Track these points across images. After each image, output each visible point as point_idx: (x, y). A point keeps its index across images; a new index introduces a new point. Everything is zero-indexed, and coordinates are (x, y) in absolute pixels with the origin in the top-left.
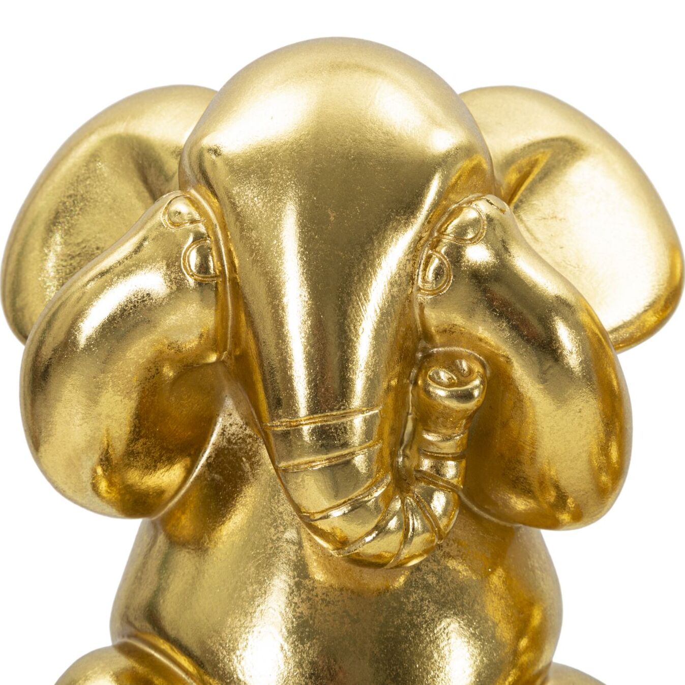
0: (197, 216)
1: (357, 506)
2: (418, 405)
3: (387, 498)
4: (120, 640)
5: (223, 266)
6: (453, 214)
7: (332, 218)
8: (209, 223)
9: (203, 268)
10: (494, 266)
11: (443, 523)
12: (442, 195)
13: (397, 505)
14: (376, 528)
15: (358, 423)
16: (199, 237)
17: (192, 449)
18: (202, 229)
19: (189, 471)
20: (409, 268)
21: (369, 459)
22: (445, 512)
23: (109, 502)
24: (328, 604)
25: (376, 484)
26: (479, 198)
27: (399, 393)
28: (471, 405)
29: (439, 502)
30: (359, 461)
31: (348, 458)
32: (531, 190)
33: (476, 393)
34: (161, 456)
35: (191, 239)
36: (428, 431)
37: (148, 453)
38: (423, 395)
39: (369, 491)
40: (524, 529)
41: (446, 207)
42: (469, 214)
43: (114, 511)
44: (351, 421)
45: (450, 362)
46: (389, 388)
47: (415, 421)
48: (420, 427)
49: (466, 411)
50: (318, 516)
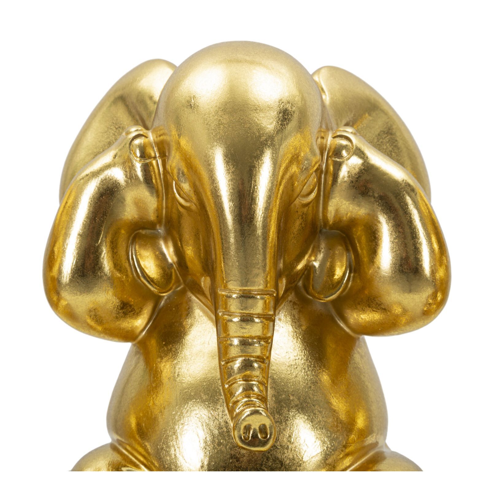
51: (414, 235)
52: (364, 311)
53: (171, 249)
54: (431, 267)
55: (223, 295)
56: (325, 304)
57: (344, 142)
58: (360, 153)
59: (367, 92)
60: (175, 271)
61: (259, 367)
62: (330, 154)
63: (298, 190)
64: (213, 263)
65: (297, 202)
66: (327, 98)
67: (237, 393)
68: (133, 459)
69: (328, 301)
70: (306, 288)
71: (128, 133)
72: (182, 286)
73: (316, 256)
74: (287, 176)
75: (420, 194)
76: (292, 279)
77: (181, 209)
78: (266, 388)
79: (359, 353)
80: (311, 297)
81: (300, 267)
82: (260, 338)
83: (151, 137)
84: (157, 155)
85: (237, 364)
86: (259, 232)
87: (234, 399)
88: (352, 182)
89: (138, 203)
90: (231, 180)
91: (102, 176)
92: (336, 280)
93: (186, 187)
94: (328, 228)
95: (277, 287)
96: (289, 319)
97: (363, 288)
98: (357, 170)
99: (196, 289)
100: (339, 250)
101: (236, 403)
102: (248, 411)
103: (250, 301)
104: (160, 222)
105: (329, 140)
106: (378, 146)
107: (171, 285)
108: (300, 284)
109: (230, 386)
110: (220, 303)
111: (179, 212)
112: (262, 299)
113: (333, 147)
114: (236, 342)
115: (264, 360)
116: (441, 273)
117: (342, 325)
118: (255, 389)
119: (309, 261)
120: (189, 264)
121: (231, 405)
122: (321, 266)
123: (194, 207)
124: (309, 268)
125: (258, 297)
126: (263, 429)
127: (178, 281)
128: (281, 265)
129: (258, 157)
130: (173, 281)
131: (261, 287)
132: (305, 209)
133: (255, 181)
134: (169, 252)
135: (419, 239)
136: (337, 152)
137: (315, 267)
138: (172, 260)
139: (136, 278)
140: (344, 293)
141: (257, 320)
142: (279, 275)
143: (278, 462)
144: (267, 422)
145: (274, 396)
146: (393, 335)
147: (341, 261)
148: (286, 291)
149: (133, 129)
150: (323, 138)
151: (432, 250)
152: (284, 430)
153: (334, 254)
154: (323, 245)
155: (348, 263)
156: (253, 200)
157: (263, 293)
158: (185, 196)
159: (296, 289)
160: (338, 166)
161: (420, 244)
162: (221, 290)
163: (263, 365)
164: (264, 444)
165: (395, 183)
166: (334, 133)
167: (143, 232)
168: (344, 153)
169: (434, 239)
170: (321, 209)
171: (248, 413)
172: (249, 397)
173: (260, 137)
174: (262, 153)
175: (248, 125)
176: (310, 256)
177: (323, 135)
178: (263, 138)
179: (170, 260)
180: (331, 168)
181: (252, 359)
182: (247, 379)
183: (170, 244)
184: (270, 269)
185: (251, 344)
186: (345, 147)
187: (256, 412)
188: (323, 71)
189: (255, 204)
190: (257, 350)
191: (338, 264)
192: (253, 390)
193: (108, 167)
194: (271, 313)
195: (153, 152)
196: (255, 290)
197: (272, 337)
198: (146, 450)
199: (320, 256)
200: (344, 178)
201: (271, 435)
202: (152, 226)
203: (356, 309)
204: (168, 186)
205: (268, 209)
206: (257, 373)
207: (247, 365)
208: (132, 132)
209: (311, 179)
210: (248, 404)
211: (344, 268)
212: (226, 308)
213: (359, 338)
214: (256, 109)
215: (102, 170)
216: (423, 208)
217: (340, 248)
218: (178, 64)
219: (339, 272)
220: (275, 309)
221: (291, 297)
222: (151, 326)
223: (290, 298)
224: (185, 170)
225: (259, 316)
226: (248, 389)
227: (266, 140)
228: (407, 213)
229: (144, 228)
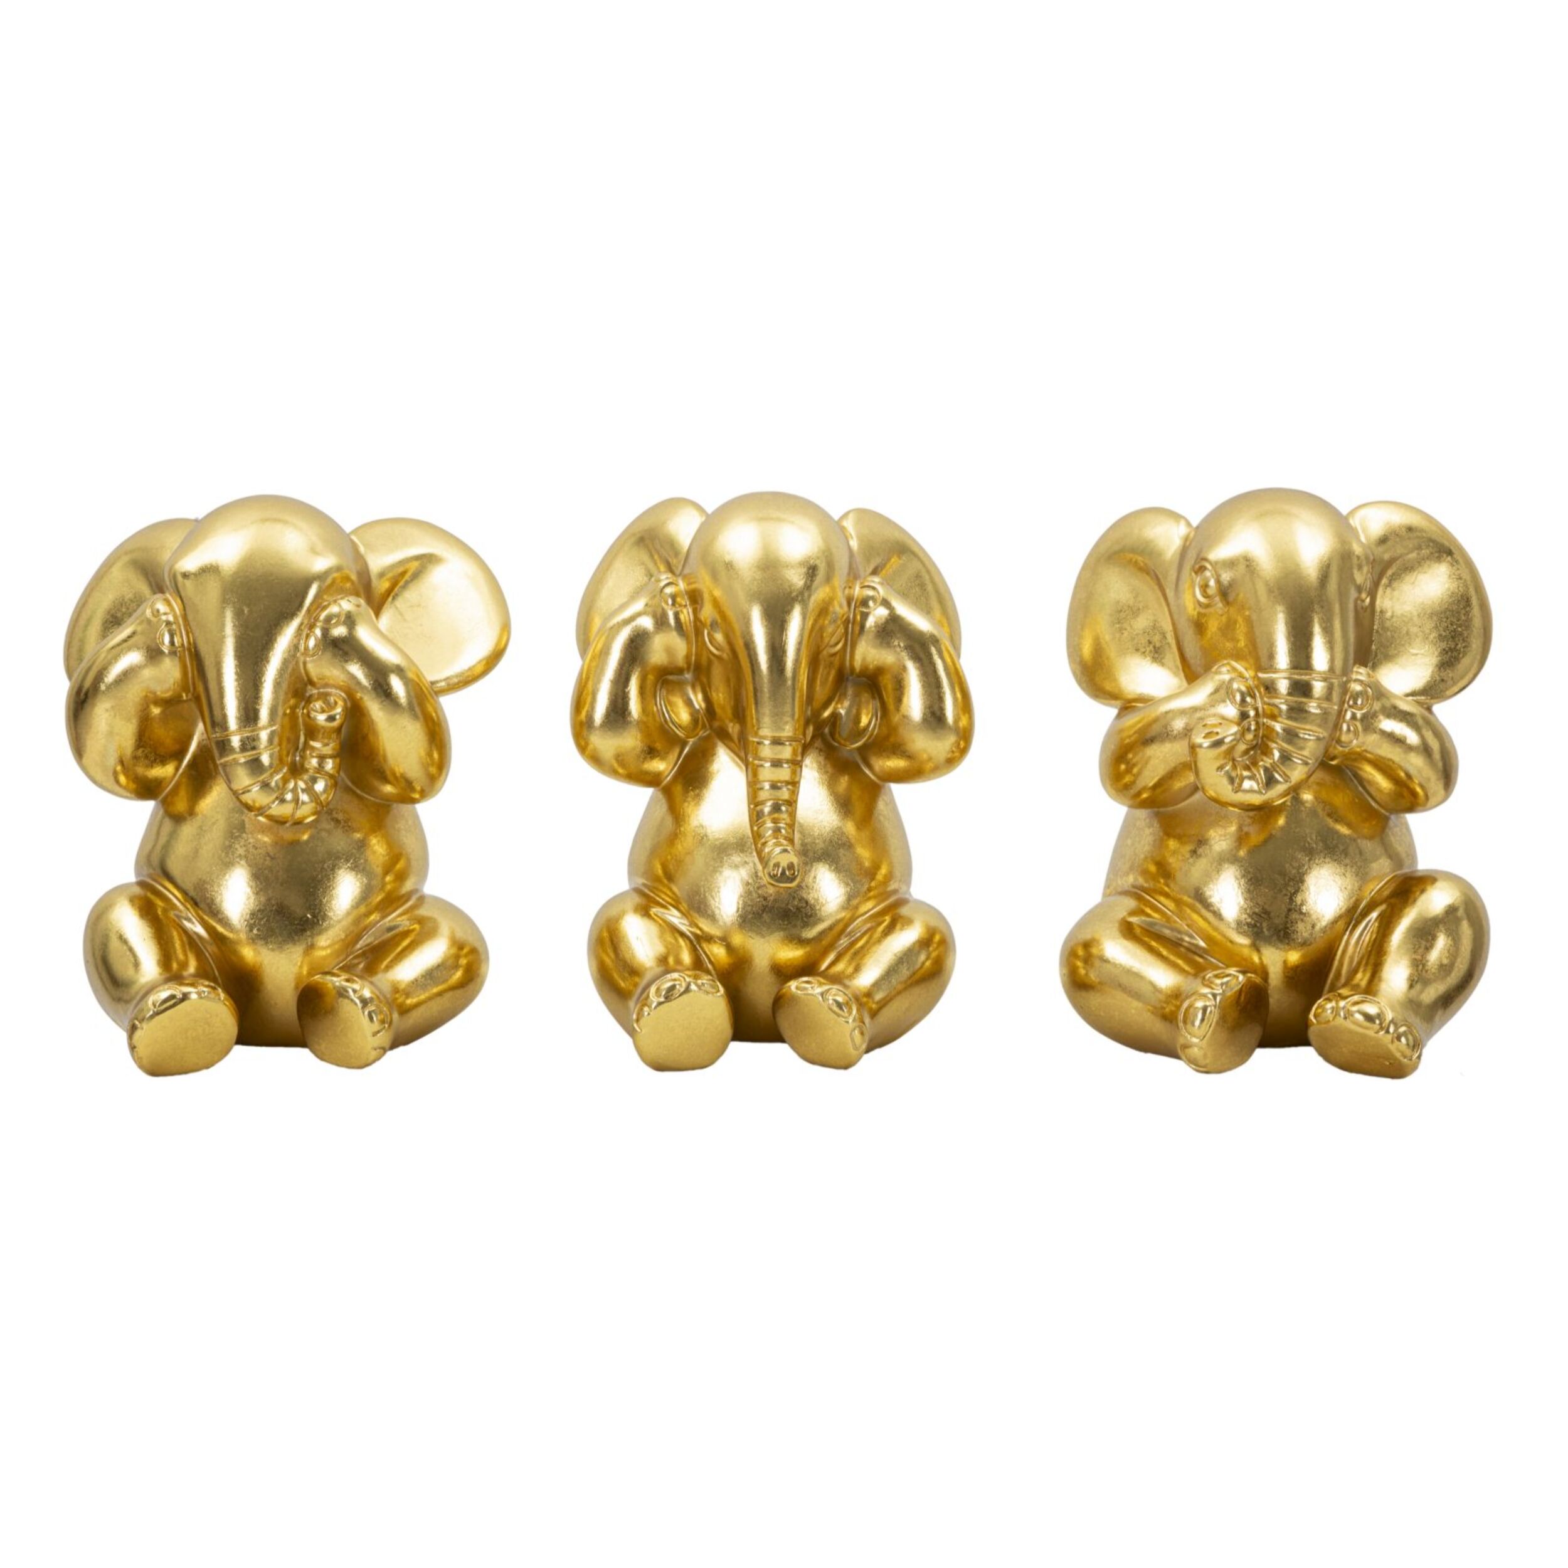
0: (168, 610)
1: (265, 785)
2: (306, 725)
3: (285, 781)
4: (139, 879)
5: (183, 640)
6: (325, 608)
7: (246, 612)
8: (175, 616)
9: (172, 643)
10: (346, 637)
11: (323, 798)
12: (317, 596)
13: (291, 785)
14: (277, 798)
15: (264, 736)
16: (168, 623)
17: (179, 755)
18: (171, 618)
19: (177, 769)
20: (295, 641)
21: (271, 756)
22: (325, 791)
23: (125, 788)
24: (256, 849)
25: (276, 772)
26: (342, 598)
27: (293, 717)
28: (335, 724)
29: (320, 786)
30: (265, 759)
31: (256, 756)
32: (405, 587)
33: (338, 717)
34: (155, 760)
35: (164, 624)
36: (313, 740)
37: (146, 757)
38: (307, 719)
39: (272, 776)
40: (395, 805)
41: (321, 603)
42: (334, 609)
43: (133, 796)
44: (258, 735)
45: (324, 697)
46: (285, 714)
47: (306, 736)
48: (308, 739)
49: (333, 727)
50: (241, 792)
51: (938, 685)
52: (888, 758)
53: (700, 696)
54: (954, 716)
55: (754, 742)
56: (850, 751)
57: (871, 593)
58: (886, 603)
59: (897, 535)
60: (702, 716)
61: (787, 811)
62: (858, 604)
63: (826, 640)
64: (744, 710)
65: (825, 652)
66: (854, 544)
67: (767, 835)
68: (661, 901)
69: (854, 748)
70: (832, 734)
71: (659, 581)
72: (707, 733)
73: (842, 704)
74: (817, 628)
75: (945, 644)
76: (819, 726)
77: (712, 657)
78: (793, 831)
79: (883, 800)
80: (836, 744)
81: (826, 714)
82: (787, 783)
83: (682, 585)
84: (688, 603)
85: (767, 810)
86: (789, 683)
87: (763, 840)
88: (878, 632)
89: (669, 651)
90: (766, 633)
91: (634, 624)
92: (862, 728)
93: (719, 637)
94: (854, 676)
95: (804, 734)
96: (815, 765)
97: (887, 737)
98: (883, 620)
99: (723, 735)
100: (865, 696)
101: (764, 844)
102: (778, 850)
103: (780, 747)
104: (688, 669)
105: (857, 591)
106: (904, 595)
107: (698, 730)
108: (827, 730)
109: (758, 828)
110: (751, 748)
111: (709, 658)
112: (790, 745)
113: (861, 597)
114: (767, 786)
115: (792, 803)
116: (963, 722)
117: (867, 771)
118: (783, 831)
119: (835, 709)
120: (718, 711)
121: (759, 846)
122: (848, 712)
123: (725, 656)
124: (835, 716)
125: (787, 743)
126: (791, 866)
127: (704, 726)
128: (809, 713)
129: (788, 611)
130: (700, 726)
131: (790, 734)
132: (832, 659)
133: (786, 635)
134: (698, 700)
135: (942, 688)
136: (864, 602)
137: (841, 714)
138: (700, 706)
139: (664, 723)
140: (870, 741)
141: (785, 765)
142: (807, 723)
143: (803, 901)
144: (795, 860)
145: (800, 839)
146: (918, 782)
147: (867, 709)
148: (813, 737)
149: (663, 577)
150: (850, 587)
151: (955, 699)
152: (810, 871)
153: (860, 701)
154: (850, 692)
155: (874, 711)
156: (784, 652)
157: (791, 739)
158: (717, 645)
159: (822, 735)
160: (865, 616)
161: (944, 693)
162: (752, 737)
163: (790, 809)
164: (792, 880)
165: (921, 634)
166: (861, 583)
167: (671, 677)
168: (871, 603)
169: (957, 689)
170: (848, 658)
171: (779, 851)
172: (777, 838)
173: (791, 592)
174: (792, 607)
175: (780, 582)
176: (837, 703)
177: (850, 585)
178: (794, 594)
179: (697, 706)
180: (859, 617)
181: (781, 802)
182: (775, 821)
183: (698, 689)
184: (799, 717)
185: (779, 788)
186: (873, 598)
187: (785, 851)
188: (851, 516)
189: (786, 656)
190: (785, 794)
191: (864, 711)
192: (781, 832)
193: (639, 615)
194: (799, 758)
195: (683, 600)
196: (784, 737)
197: (799, 782)
198: (674, 893)
199: (846, 704)
200: (870, 627)
201: (798, 872)
202: (680, 671)
203: (882, 755)
204: (698, 632)
205: (797, 662)
206: (785, 816)
207: (776, 808)
208: (663, 580)
209: (839, 630)
210: (777, 844)
211: (870, 716)
212: (756, 754)
213: (884, 786)
214: (787, 566)
215: (632, 619)
216: (948, 660)
217: (866, 695)
218: (710, 510)
219: (864, 721)
220: (802, 757)
221: (818, 743)
222: (676, 772)
223: (816, 745)
224: (719, 621)
225: (788, 762)
226: (777, 830)
227: (797, 596)
228: (933, 664)
229: (671, 673)
